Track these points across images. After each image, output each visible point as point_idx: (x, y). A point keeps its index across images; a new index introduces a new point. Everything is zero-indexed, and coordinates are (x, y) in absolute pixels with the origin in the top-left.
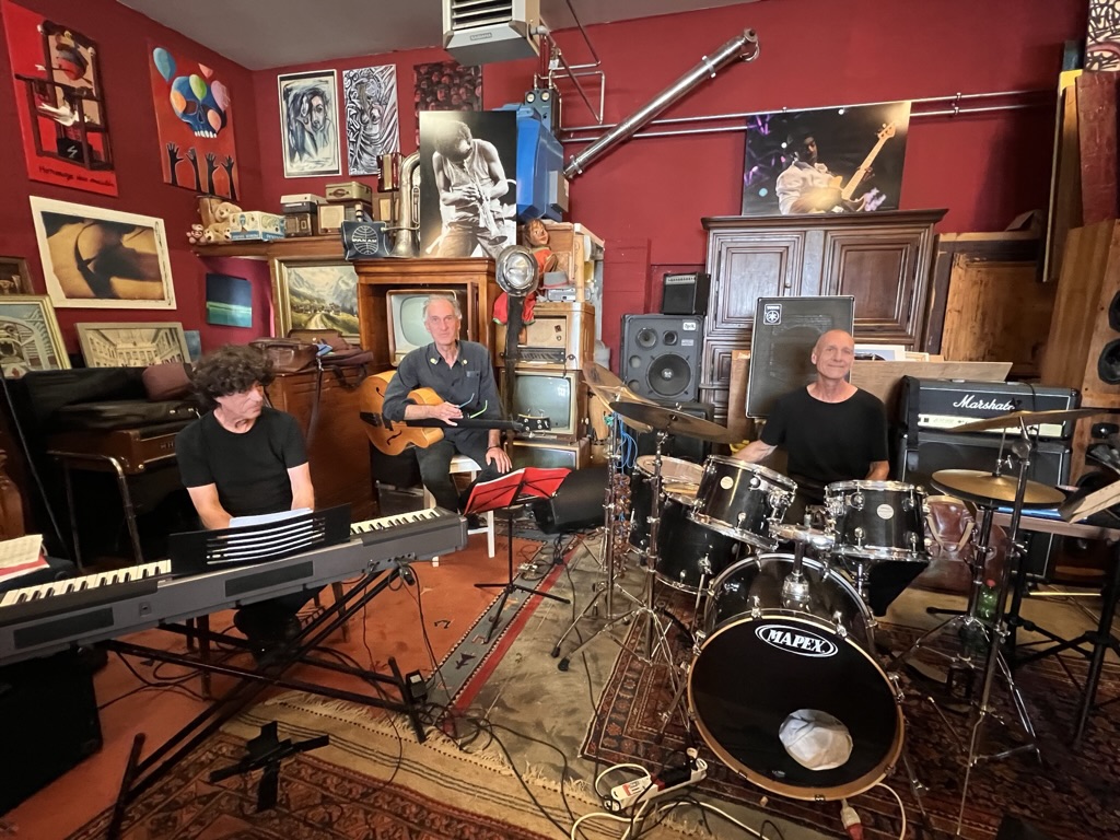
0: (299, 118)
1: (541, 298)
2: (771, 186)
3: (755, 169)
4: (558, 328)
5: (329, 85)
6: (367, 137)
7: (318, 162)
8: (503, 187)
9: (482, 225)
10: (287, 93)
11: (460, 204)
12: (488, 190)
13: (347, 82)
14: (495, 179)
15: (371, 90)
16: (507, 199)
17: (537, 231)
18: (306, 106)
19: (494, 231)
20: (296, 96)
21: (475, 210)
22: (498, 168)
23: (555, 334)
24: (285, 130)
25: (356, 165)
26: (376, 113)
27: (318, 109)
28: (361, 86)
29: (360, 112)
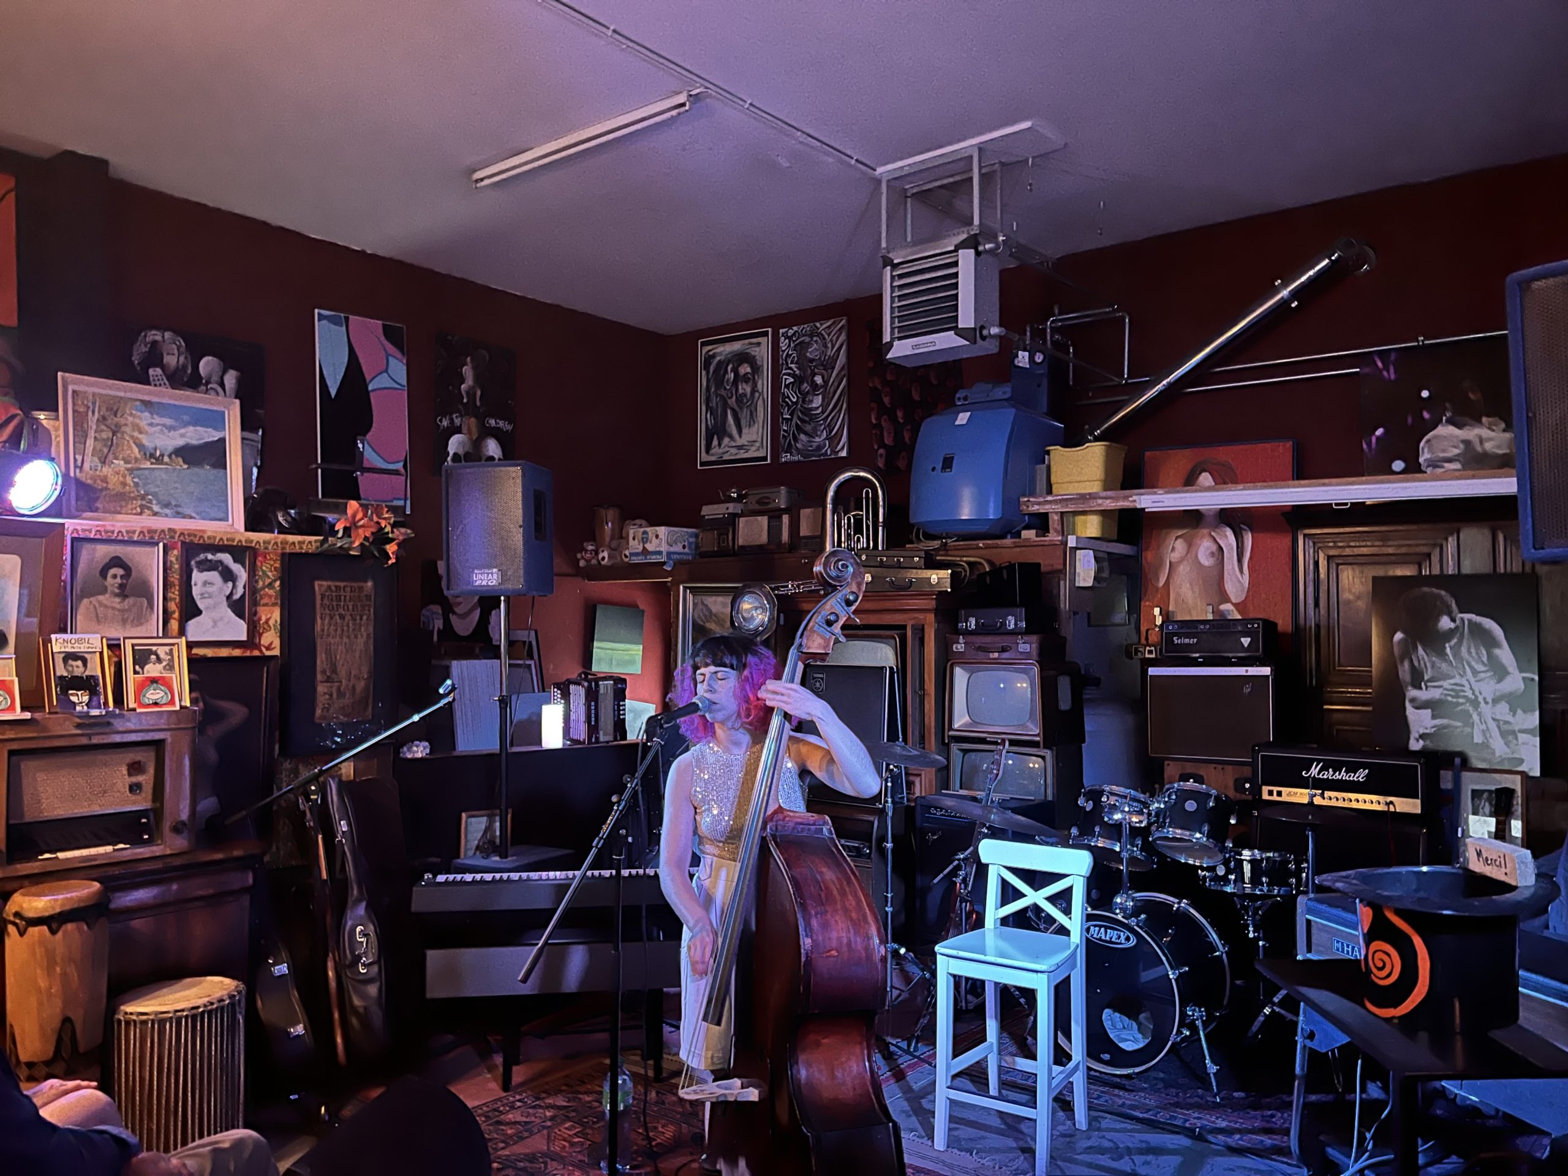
0: (723, 392)
2: (1411, 455)
3: (1379, 432)
6: (807, 412)
7: (740, 447)
10: (709, 359)
13: (784, 344)
15: (813, 352)
18: (731, 376)
20: (720, 365)
24: (702, 408)
25: (789, 450)
26: (818, 380)
27: (746, 379)
28: (801, 347)
29: (799, 380)
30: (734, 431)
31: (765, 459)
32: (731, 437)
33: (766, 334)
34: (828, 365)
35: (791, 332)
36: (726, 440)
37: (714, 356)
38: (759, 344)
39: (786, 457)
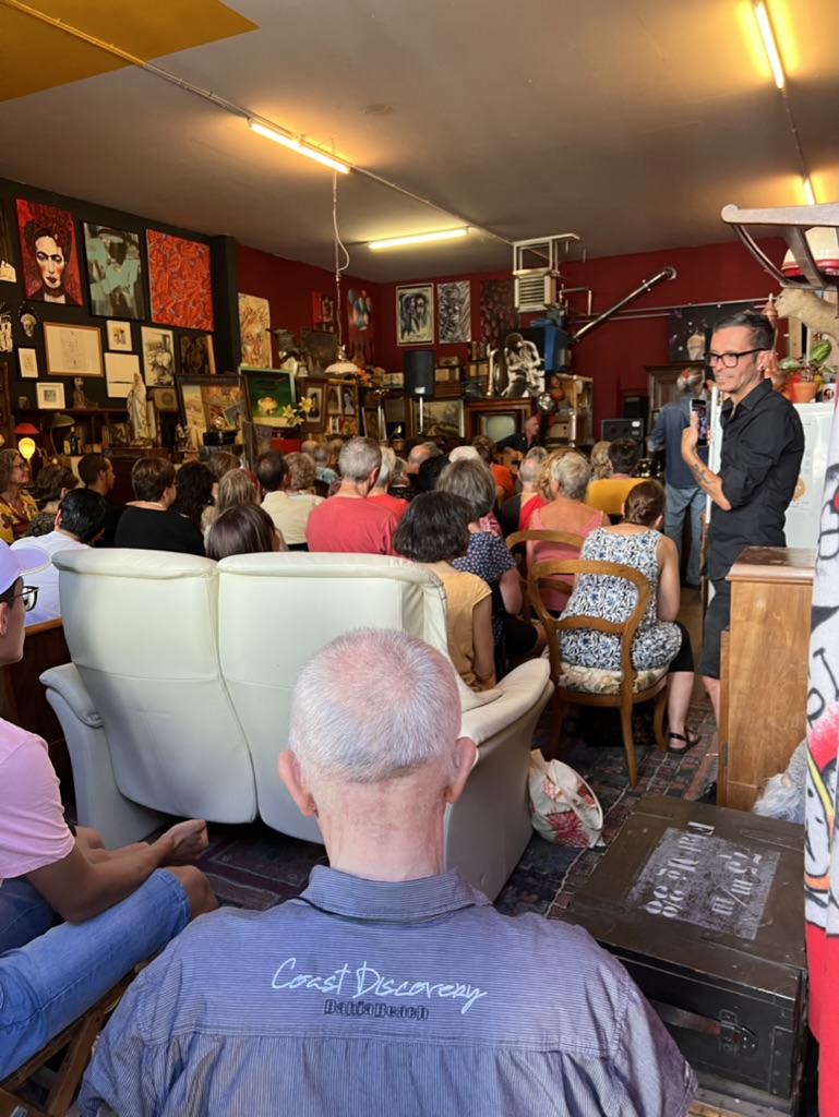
0: (409, 311)
1: (557, 414)
2: (685, 345)
3: (675, 336)
4: (565, 428)
5: (429, 293)
6: (452, 322)
7: (419, 336)
8: (538, 362)
9: (528, 380)
10: (402, 296)
11: (517, 372)
12: (531, 364)
13: (440, 291)
14: (534, 359)
15: (454, 295)
16: (539, 368)
17: (554, 381)
18: (413, 304)
19: (534, 383)
20: (407, 299)
21: (525, 375)
22: (536, 354)
23: (563, 431)
24: (399, 319)
27: (421, 306)
30: (416, 329)
31: (431, 342)
32: (414, 332)
36: (412, 333)
37: (404, 295)
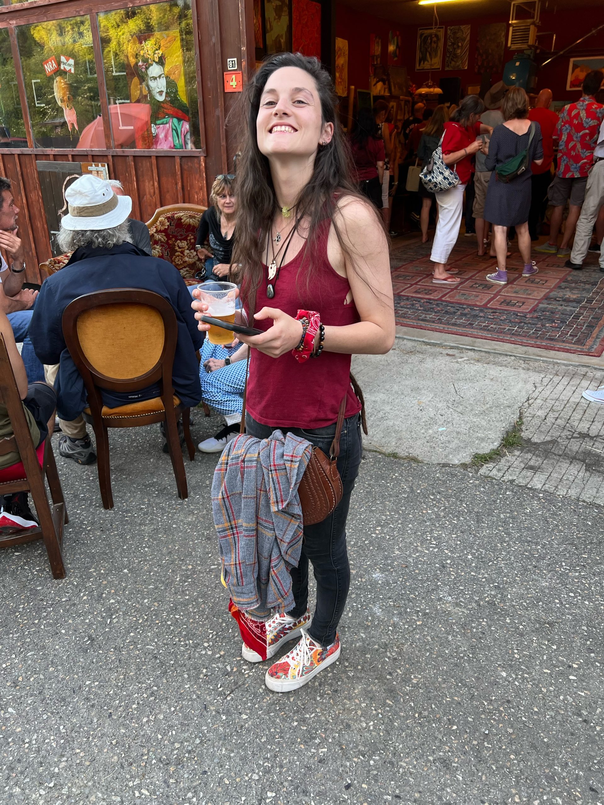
0: (425, 46)
6: (455, 54)
7: (431, 65)
24: (418, 52)
25: (448, 66)
26: (460, 44)
27: (435, 42)
28: (455, 33)
29: (453, 44)
30: (429, 60)
31: (439, 69)
32: (428, 61)
33: (442, 28)
34: (464, 40)
35: (451, 28)
36: (426, 62)
37: (423, 34)
38: (440, 31)
39: (447, 69)
